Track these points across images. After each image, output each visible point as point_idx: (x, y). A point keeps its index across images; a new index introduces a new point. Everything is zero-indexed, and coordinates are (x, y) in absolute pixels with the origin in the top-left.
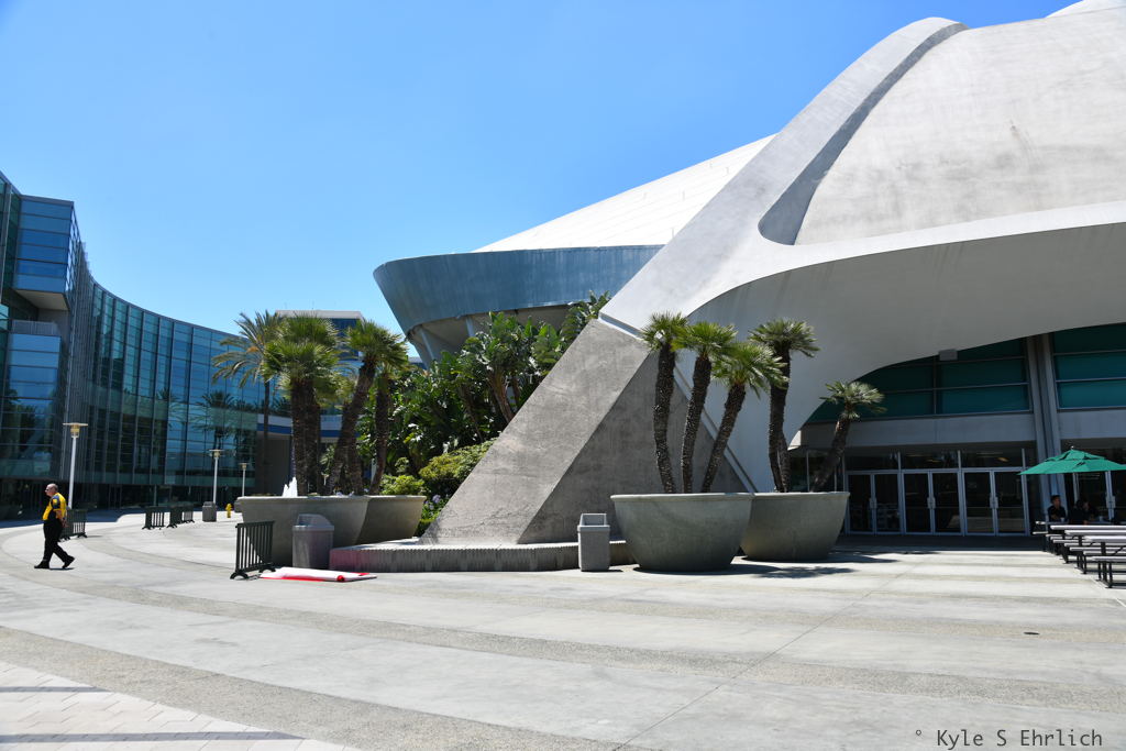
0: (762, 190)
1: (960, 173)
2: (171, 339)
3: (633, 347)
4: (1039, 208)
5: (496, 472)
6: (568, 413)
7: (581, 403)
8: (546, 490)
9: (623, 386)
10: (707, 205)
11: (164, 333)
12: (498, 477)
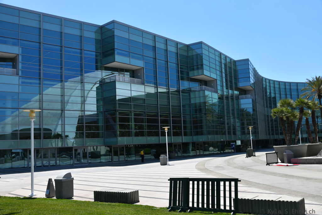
2: (290, 89)
11: (288, 87)
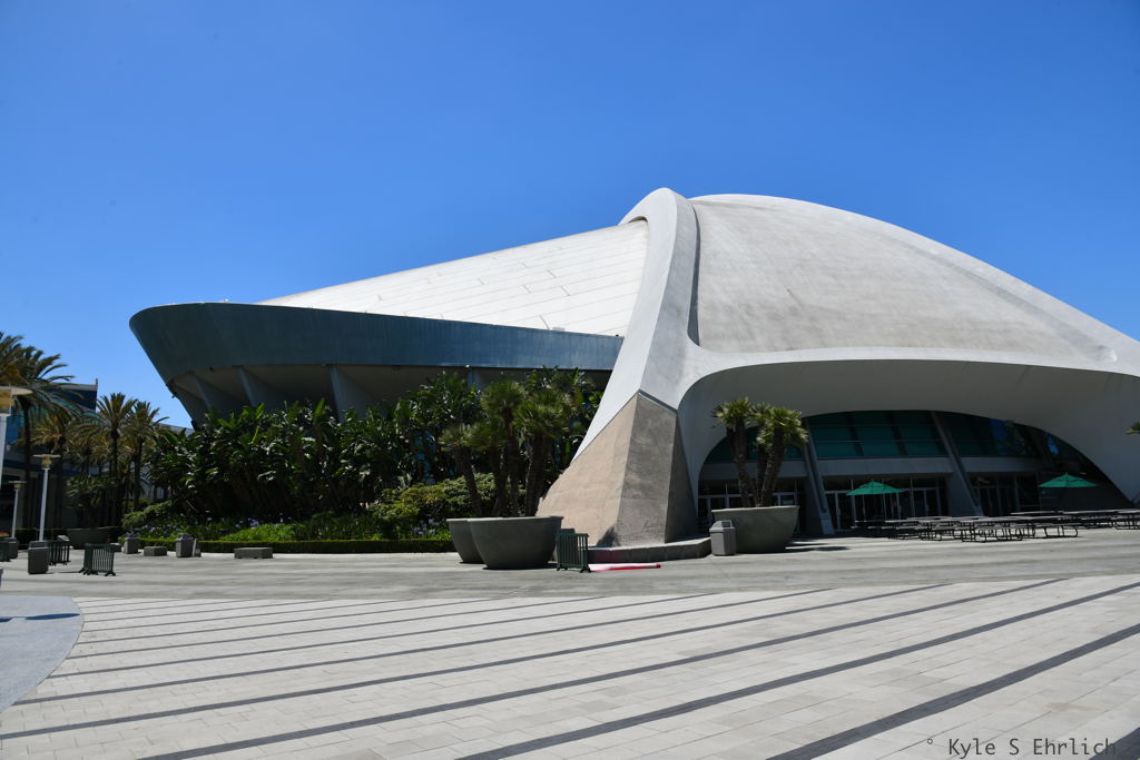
0: (679, 312)
1: (775, 317)
3: (666, 414)
4: (824, 345)
5: (634, 497)
6: (653, 458)
7: (657, 451)
8: (664, 507)
9: (672, 440)
10: (659, 319)
12: (637, 500)
